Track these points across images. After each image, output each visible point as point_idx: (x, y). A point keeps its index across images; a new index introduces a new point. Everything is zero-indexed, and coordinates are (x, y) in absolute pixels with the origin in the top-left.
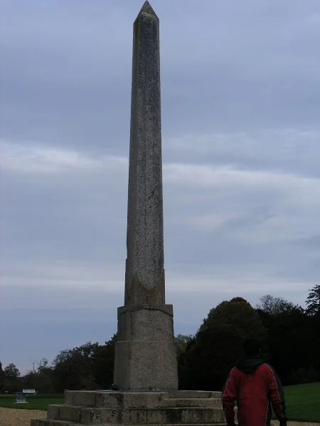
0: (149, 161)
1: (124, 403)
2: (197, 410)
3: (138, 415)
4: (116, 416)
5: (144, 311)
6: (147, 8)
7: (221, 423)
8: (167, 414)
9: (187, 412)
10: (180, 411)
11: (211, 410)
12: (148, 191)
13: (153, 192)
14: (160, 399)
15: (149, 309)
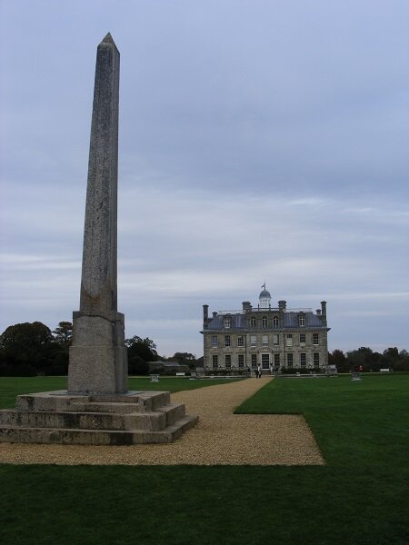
0: (99, 175)
1: (34, 406)
2: (95, 416)
3: (37, 418)
4: (16, 418)
5: (85, 318)
6: (108, 39)
7: (120, 430)
8: (64, 418)
9: (85, 417)
10: (78, 416)
11: (111, 417)
12: (97, 204)
13: (102, 204)
14: (69, 403)
15: (90, 316)
